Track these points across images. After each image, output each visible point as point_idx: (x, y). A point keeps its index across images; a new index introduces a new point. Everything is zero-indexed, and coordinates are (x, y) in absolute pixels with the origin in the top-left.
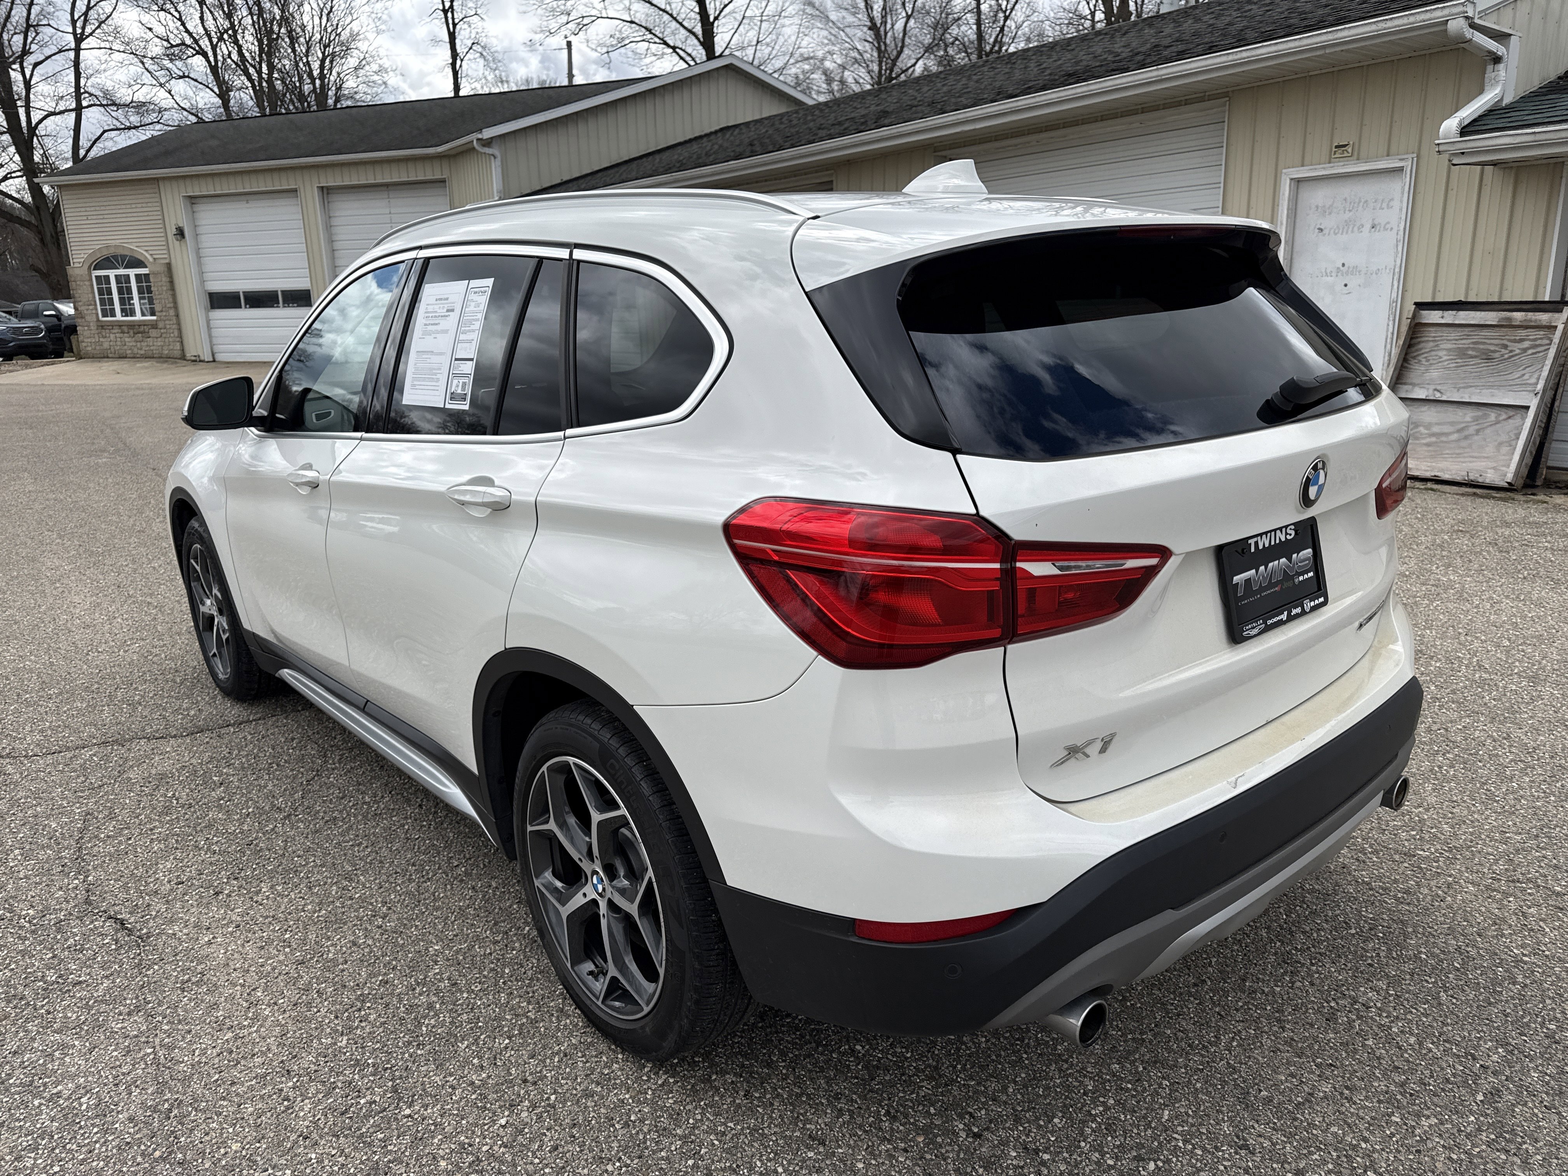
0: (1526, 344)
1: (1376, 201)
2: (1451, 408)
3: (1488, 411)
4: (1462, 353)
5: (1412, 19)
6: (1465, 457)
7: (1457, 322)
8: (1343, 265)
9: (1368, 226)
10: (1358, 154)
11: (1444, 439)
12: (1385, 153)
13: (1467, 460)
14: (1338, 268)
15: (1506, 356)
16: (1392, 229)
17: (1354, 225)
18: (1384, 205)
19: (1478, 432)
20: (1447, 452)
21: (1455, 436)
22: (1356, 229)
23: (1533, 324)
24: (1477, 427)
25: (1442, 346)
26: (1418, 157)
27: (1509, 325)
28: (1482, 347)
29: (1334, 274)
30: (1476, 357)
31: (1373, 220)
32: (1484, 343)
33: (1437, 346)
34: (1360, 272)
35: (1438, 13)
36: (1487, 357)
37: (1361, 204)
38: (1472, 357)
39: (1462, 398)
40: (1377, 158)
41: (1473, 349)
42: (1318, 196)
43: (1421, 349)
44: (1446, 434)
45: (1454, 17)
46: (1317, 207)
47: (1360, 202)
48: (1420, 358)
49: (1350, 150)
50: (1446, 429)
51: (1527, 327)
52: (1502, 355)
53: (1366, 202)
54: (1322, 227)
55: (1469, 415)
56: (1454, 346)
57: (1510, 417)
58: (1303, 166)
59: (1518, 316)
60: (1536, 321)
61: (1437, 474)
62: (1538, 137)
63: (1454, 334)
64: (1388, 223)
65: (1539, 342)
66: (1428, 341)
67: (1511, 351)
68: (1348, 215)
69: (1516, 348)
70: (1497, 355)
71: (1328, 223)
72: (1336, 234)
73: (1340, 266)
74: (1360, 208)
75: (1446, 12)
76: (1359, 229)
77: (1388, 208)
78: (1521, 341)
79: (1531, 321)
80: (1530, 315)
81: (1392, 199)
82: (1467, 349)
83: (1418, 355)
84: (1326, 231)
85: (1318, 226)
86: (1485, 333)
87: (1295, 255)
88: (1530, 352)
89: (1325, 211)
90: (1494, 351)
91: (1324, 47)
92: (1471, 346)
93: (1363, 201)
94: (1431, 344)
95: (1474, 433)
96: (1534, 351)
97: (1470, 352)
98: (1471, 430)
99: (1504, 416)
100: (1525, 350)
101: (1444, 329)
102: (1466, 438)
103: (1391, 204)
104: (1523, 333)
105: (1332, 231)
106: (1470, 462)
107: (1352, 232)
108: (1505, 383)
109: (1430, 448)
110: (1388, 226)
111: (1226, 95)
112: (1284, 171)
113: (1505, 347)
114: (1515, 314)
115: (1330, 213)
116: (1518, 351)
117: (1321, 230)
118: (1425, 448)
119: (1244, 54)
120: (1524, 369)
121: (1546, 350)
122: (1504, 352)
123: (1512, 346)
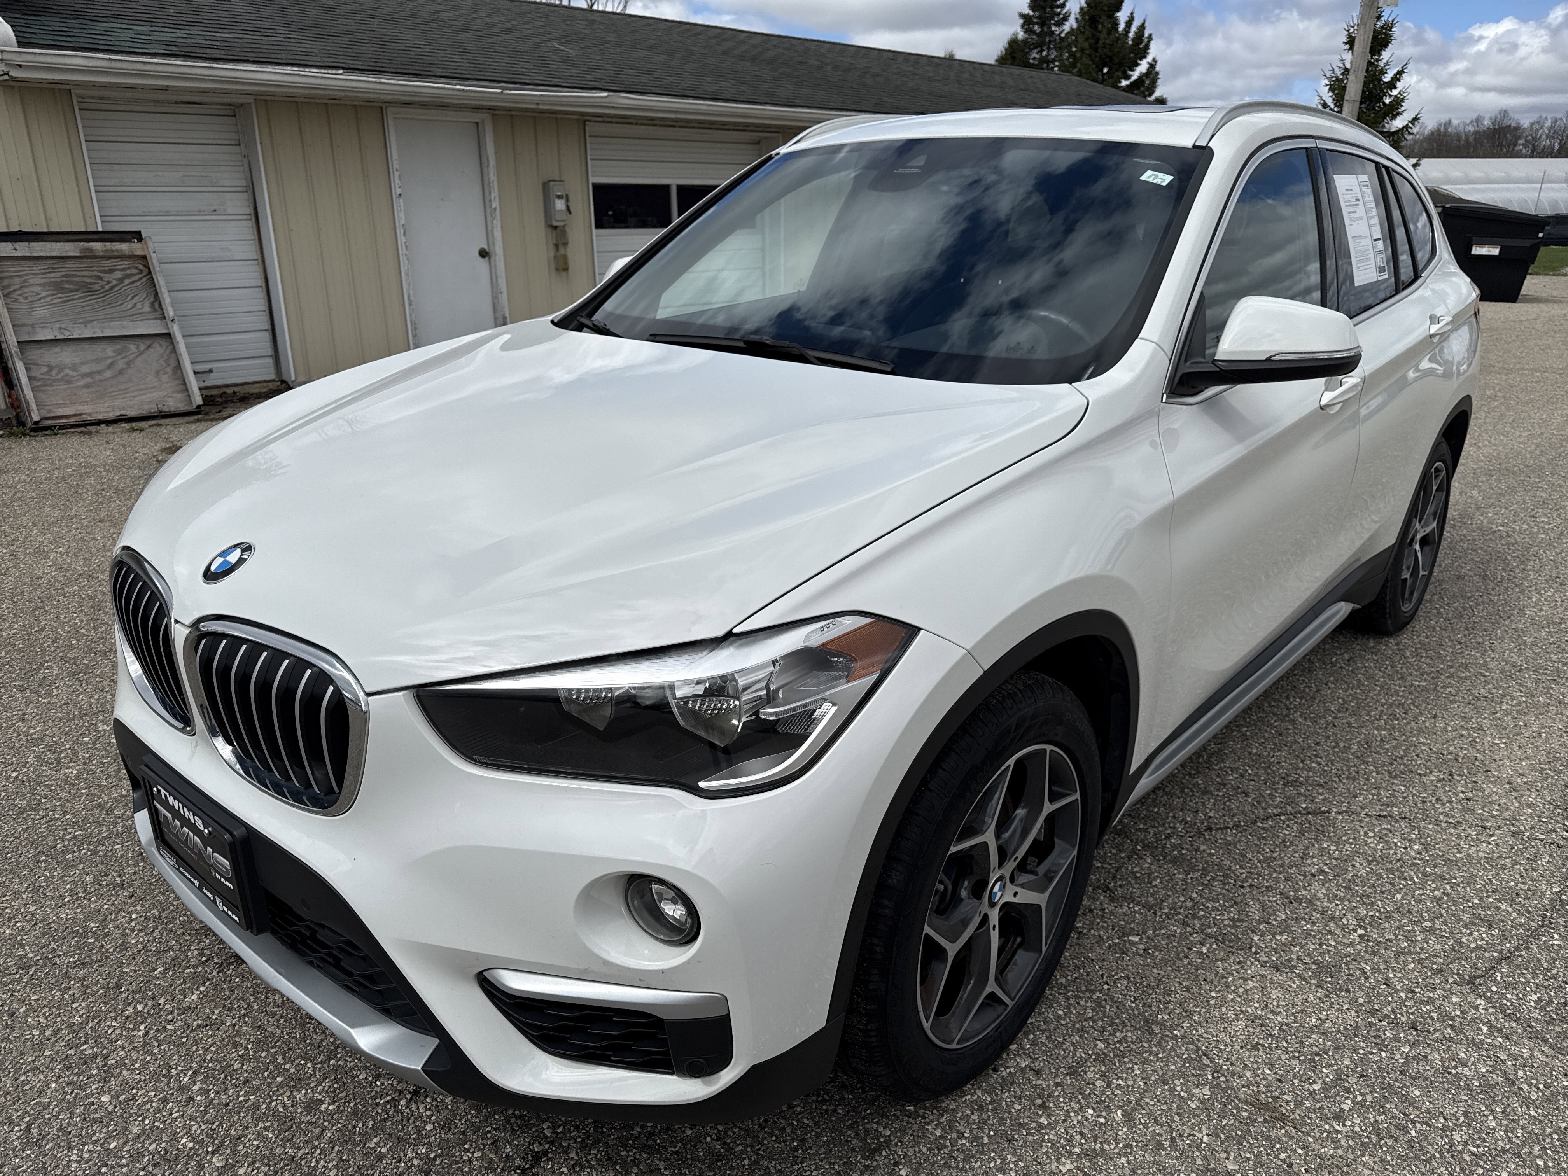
0: (119, 274)
2: (86, 346)
3: (125, 343)
4: (58, 287)
6: (133, 391)
7: (35, 254)
11: (98, 378)
13: (136, 394)
15: (107, 287)
19: (128, 364)
20: (112, 390)
21: (108, 374)
23: (116, 254)
24: (126, 360)
25: (31, 281)
27: (90, 256)
28: (76, 279)
30: (77, 290)
32: (76, 276)
33: (25, 281)
36: (88, 289)
38: (72, 290)
39: (94, 333)
41: (69, 282)
43: (8, 286)
44: (99, 372)
50: (96, 367)
51: (109, 258)
52: (102, 287)
55: (109, 350)
56: (48, 280)
57: (149, 347)
59: (97, 246)
60: (117, 251)
61: (123, 412)
63: (38, 268)
65: (129, 272)
67: (109, 282)
69: (111, 279)
70: (96, 287)
78: (111, 271)
80: (109, 245)
82: (62, 282)
83: (10, 293)
86: (69, 264)
88: (127, 281)
90: (92, 283)
92: (65, 279)
95: (125, 366)
96: (131, 280)
97: (67, 286)
98: (121, 364)
99: (142, 347)
100: (121, 280)
101: (22, 262)
102: (121, 372)
104: (109, 263)
106: (141, 395)
108: (122, 314)
109: (92, 389)
113: (101, 278)
114: (92, 244)
116: (115, 282)
118: (85, 390)
120: (132, 298)
121: (140, 279)
122: (102, 283)
123: (107, 277)
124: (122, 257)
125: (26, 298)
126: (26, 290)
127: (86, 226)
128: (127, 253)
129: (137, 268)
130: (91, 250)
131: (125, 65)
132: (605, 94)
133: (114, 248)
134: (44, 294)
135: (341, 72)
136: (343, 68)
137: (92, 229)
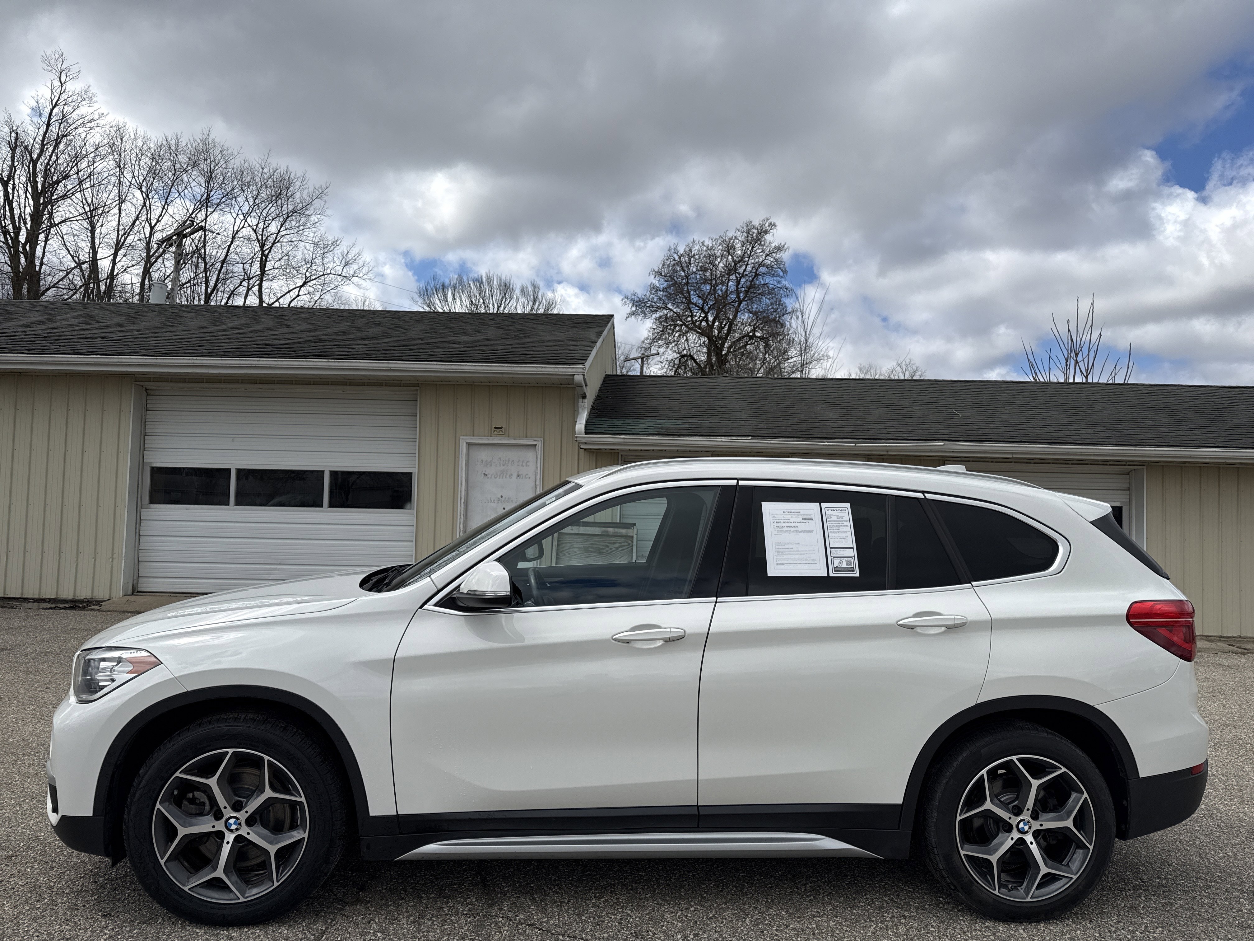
0: (617, 545)
1: (519, 462)
4: (586, 550)
5: (556, 370)
7: (580, 532)
8: (502, 497)
9: (515, 475)
10: (509, 434)
12: (525, 436)
14: (499, 498)
15: (609, 551)
16: (529, 478)
17: (507, 474)
18: (524, 464)
22: (508, 476)
25: (575, 546)
26: (544, 440)
28: (595, 546)
29: (496, 502)
30: (594, 552)
31: (518, 472)
32: (596, 544)
34: (512, 501)
35: (570, 370)
37: (510, 462)
38: (592, 552)
40: (520, 438)
41: (591, 548)
42: (484, 455)
43: (564, 547)
45: (578, 373)
46: (482, 461)
47: (509, 461)
48: (565, 552)
49: (503, 431)
51: (615, 536)
52: (607, 551)
53: (513, 461)
54: (486, 473)
56: (581, 546)
58: (473, 436)
59: (611, 530)
60: (620, 533)
62: (626, 440)
64: (527, 474)
65: (623, 544)
66: (566, 543)
67: (611, 549)
68: (502, 468)
69: (613, 547)
70: (604, 551)
71: (490, 471)
72: (496, 478)
73: (500, 497)
74: (510, 465)
75: (574, 370)
76: (510, 476)
77: (526, 466)
78: (614, 543)
79: (617, 533)
80: (616, 530)
81: (528, 461)
82: (589, 547)
83: (563, 551)
84: (489, 476)
85: (484, 472)
86: (595, 539)
87: (469, 488)
88: (620, 549)
89: (488, 464)
90: (603, 549)
91: (503, 373)
93: (511, 460)
94: (569, 545)
97: (590, 549)
100: (617, 548)
101: (574, 536)
103: (528, 464)
104: (614, 539)
105: (493, 477)
107: (506, 477)
110: (527, 476)
111: (417, 385)
112: (461, 437)
113: (608, 546)
115: (491, 465)
116: (614, 549)
117: (485, 475)
119: (453, 367)
121: (627, 548)
122: (607, 549)
123: (611, 546)
124: (622, 536)
125: (569, 554)
126: (571, 550)
127: (612, 520)
128: (624, 534)
129: (627, 542)
130: (607, 532)
131: (631, 441)
132: (942, 443)
133: (618, 531)
134: (578, 552)
135: (750, 438)
136: (752, 436)
137: (614, 521)
